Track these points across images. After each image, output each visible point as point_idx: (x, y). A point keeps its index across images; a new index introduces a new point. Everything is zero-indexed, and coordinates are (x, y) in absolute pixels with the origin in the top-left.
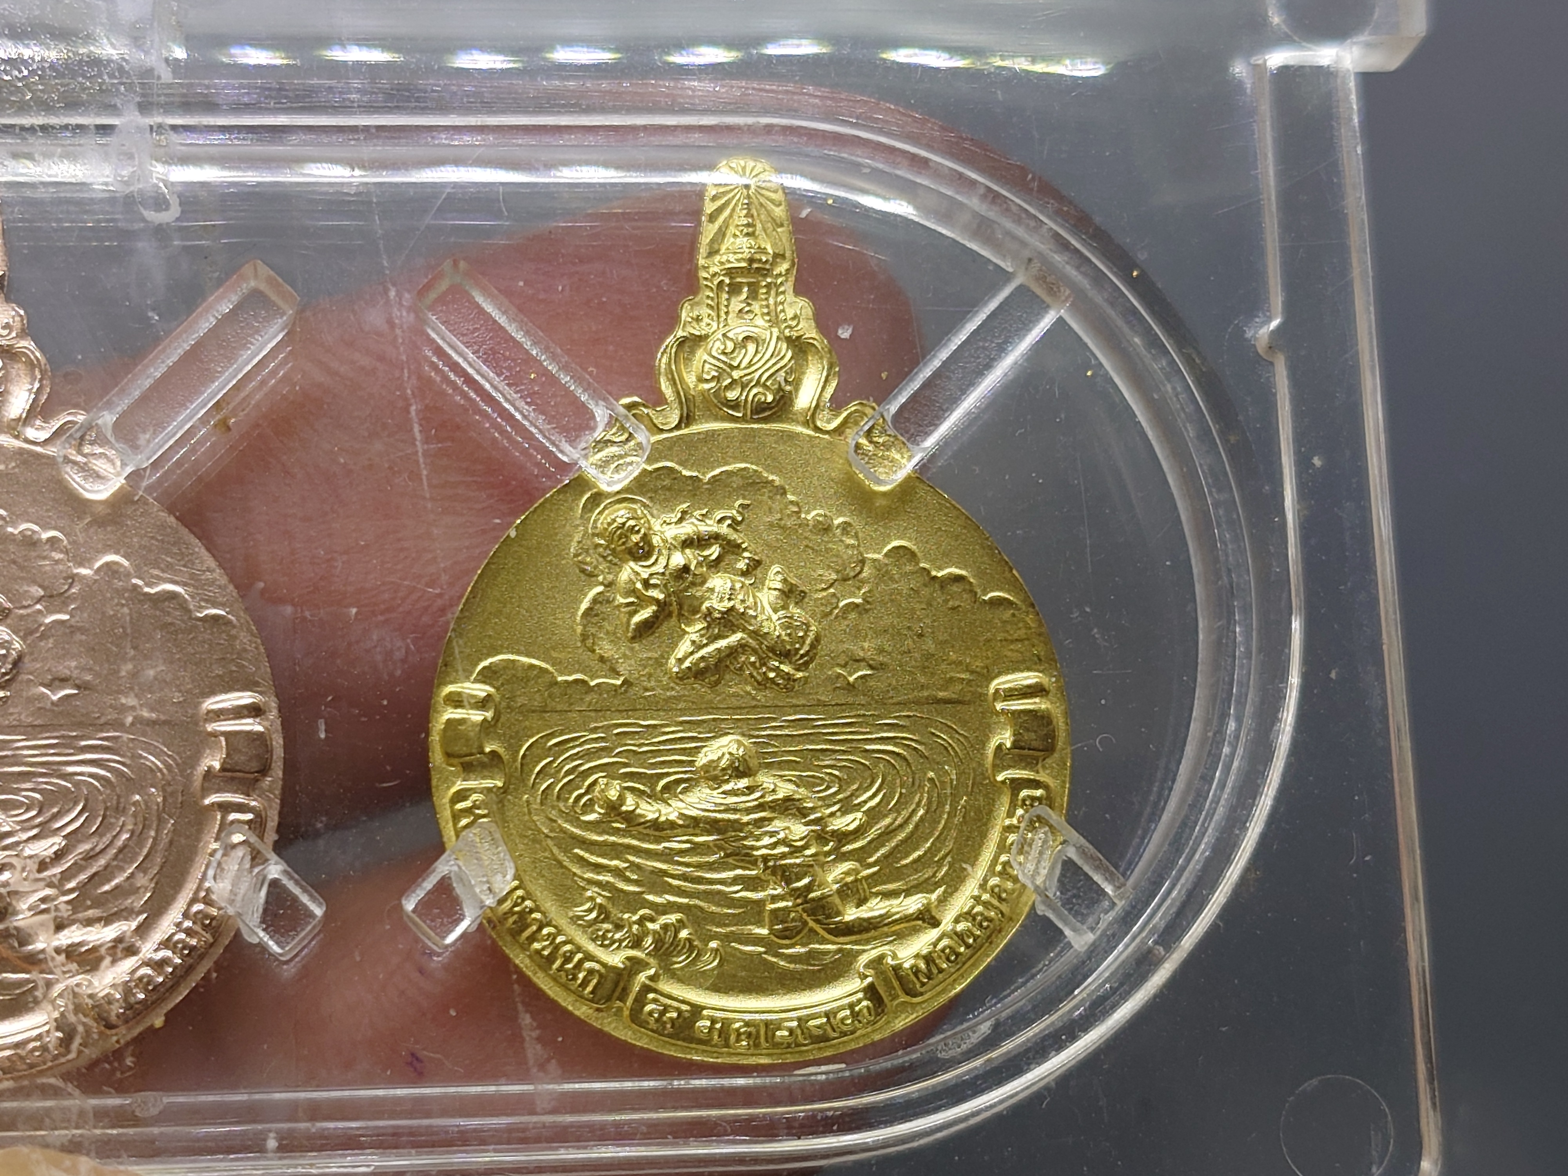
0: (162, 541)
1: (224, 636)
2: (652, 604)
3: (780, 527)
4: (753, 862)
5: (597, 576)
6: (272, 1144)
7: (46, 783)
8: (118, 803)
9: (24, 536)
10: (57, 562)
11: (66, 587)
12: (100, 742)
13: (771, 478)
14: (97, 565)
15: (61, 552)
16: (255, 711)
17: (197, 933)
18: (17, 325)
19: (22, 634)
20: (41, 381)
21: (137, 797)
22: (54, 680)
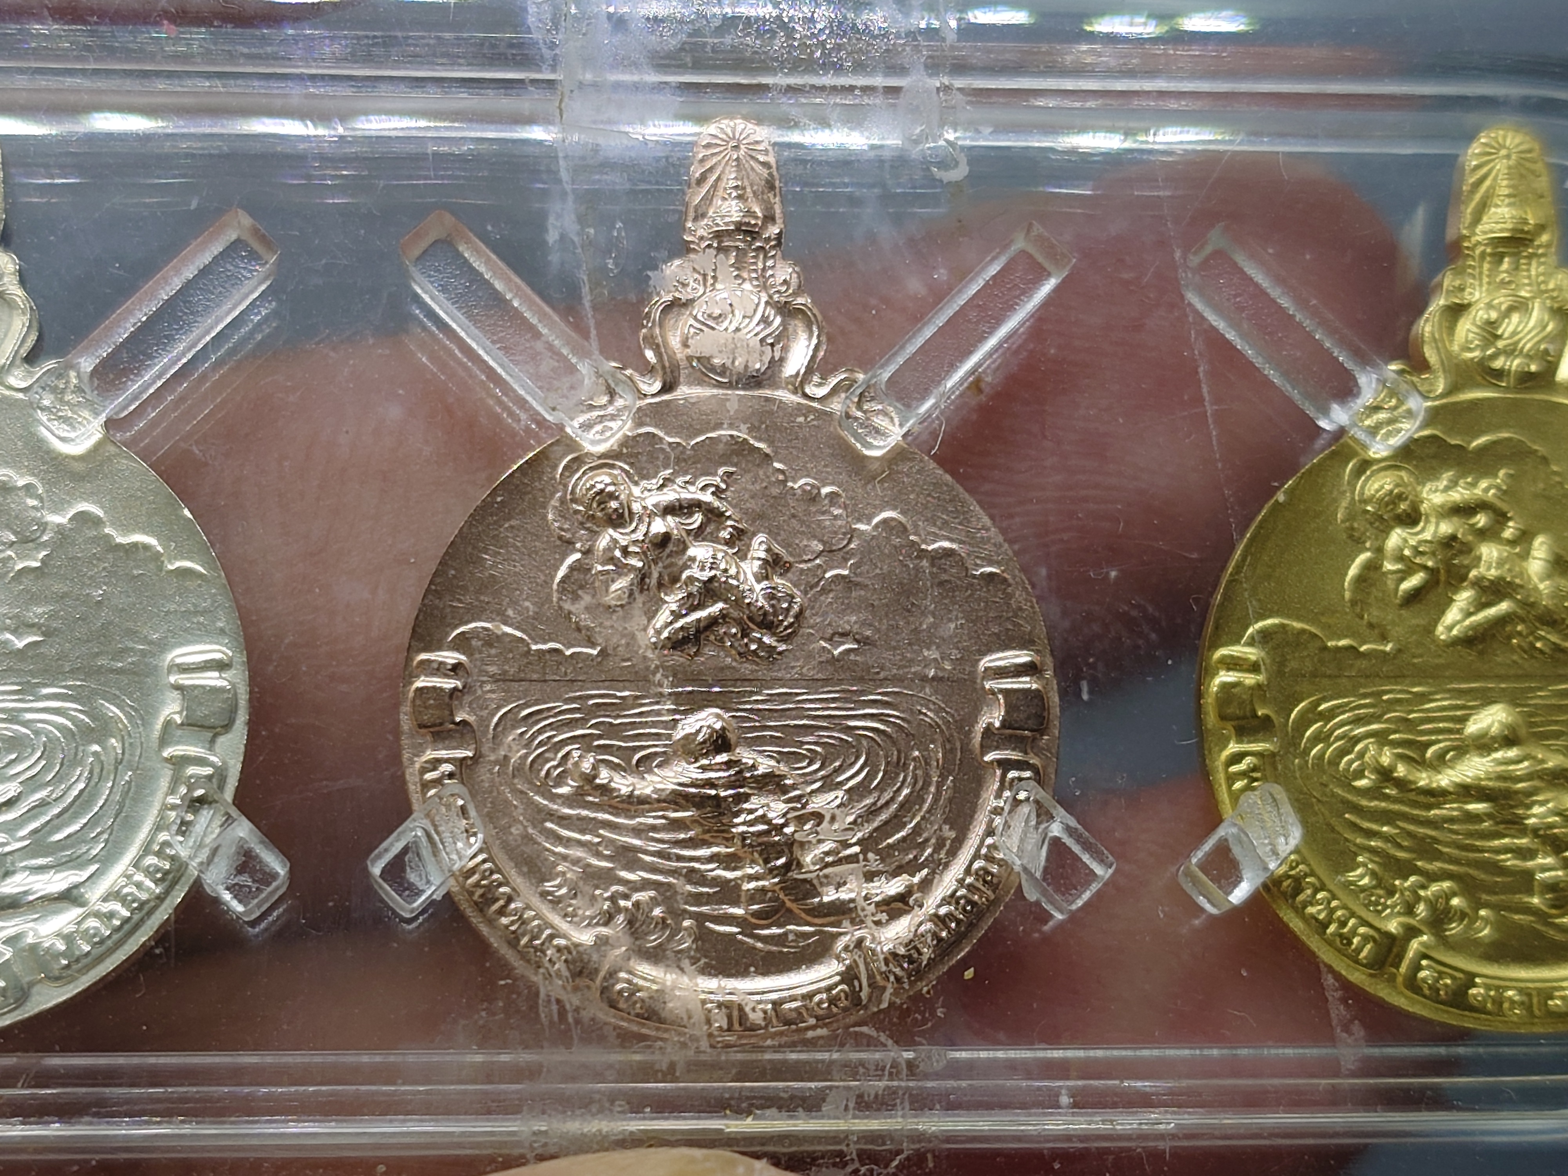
0: (939, 498)
1: (1000, 594)
2: (1419, 571)
3: (1544, 496)
4: (1523, 831)
5: (1364, 542)
6: (1065, 1100)
7: (828, 737)
8: (899, 759)
9: (804, 491)
10: (836, 517)
11: (845, 542)
12: (879, 697)
13: (1536, 447)
14: (876, 520)
15: (840, 507)
16: (1029, 669)
17: (978, 889)
18: (794, 281)
19: (802, 588)
20: (819, 336)
21: (917, 753)
22: (833, 635)
